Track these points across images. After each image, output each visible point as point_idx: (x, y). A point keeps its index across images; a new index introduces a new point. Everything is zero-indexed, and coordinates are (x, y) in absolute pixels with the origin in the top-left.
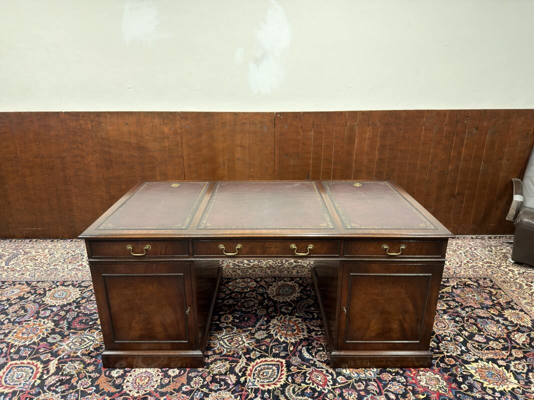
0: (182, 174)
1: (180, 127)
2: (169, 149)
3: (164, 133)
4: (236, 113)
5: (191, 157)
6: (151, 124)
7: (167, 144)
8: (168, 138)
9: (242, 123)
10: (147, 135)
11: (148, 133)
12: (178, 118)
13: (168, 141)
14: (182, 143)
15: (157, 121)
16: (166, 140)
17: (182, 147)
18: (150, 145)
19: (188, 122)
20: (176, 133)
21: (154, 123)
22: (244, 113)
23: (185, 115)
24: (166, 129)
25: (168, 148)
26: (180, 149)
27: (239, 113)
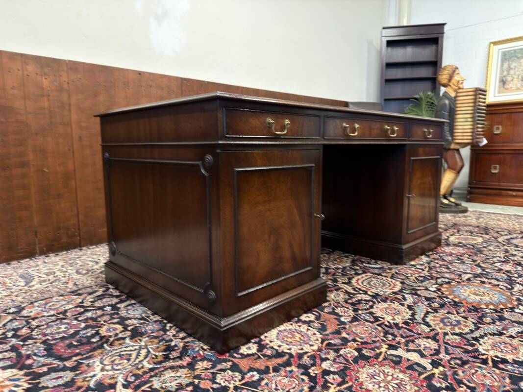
0: (69, 150)
1: (66, 80)
2: (50, 111)
3: (42, 88)
4: (141, 72)
5: (84, 124)
6: (20, 72)
7: (46, 104)
8: (49, 96)
9: (148, 85)
10: (13, 88)
11: (15, 85)
12: (65, 68)
13: (49, 100)
14: (70, 105)
15: (31, 68)
16: (45, 99)
17: (70, 110)
18: (18, 104)
19: (79, 76)
20: (60, 90)
21: (27, 70)
22: (150, 74)
23: (74, 66)
24: (45, 83)
25: (47, 111)
26: (66, 113)
27: (144, 72)
